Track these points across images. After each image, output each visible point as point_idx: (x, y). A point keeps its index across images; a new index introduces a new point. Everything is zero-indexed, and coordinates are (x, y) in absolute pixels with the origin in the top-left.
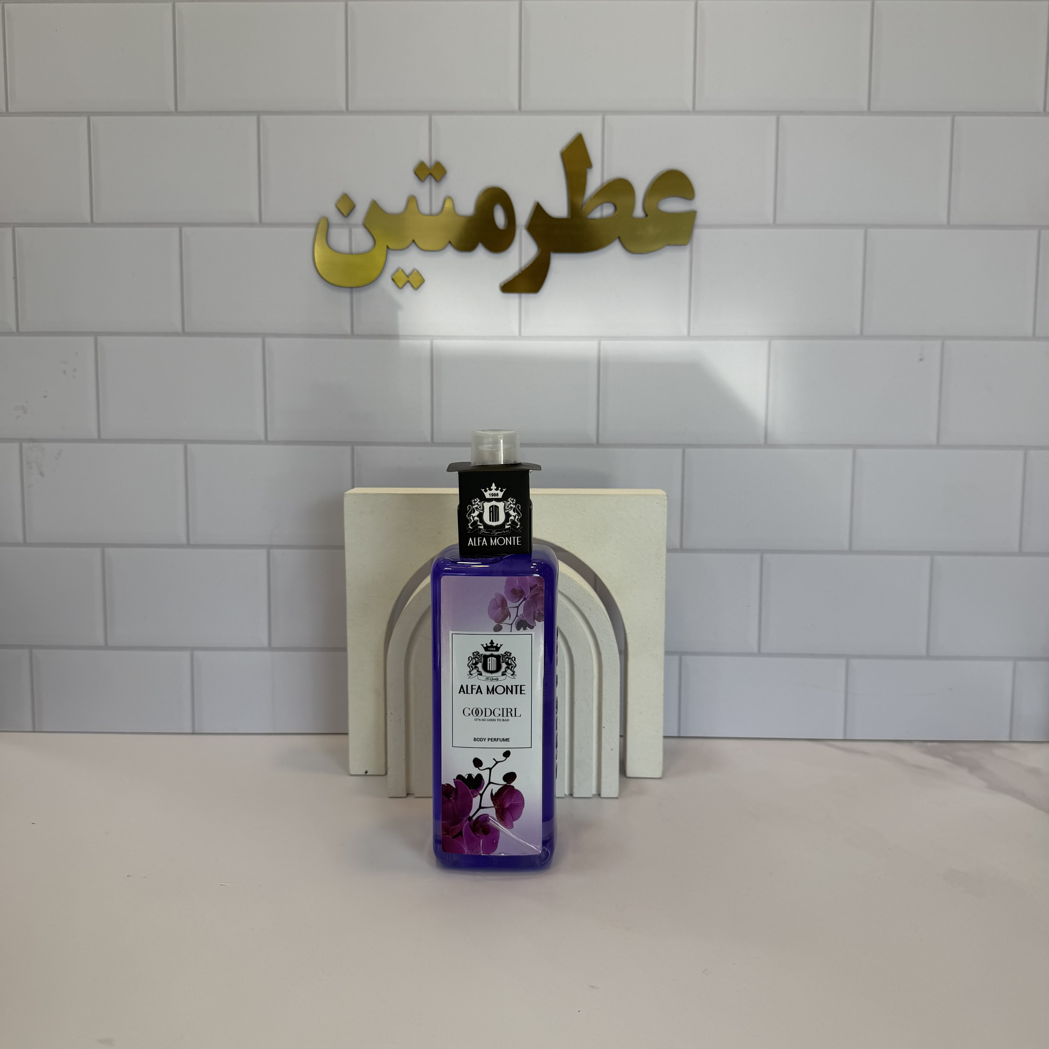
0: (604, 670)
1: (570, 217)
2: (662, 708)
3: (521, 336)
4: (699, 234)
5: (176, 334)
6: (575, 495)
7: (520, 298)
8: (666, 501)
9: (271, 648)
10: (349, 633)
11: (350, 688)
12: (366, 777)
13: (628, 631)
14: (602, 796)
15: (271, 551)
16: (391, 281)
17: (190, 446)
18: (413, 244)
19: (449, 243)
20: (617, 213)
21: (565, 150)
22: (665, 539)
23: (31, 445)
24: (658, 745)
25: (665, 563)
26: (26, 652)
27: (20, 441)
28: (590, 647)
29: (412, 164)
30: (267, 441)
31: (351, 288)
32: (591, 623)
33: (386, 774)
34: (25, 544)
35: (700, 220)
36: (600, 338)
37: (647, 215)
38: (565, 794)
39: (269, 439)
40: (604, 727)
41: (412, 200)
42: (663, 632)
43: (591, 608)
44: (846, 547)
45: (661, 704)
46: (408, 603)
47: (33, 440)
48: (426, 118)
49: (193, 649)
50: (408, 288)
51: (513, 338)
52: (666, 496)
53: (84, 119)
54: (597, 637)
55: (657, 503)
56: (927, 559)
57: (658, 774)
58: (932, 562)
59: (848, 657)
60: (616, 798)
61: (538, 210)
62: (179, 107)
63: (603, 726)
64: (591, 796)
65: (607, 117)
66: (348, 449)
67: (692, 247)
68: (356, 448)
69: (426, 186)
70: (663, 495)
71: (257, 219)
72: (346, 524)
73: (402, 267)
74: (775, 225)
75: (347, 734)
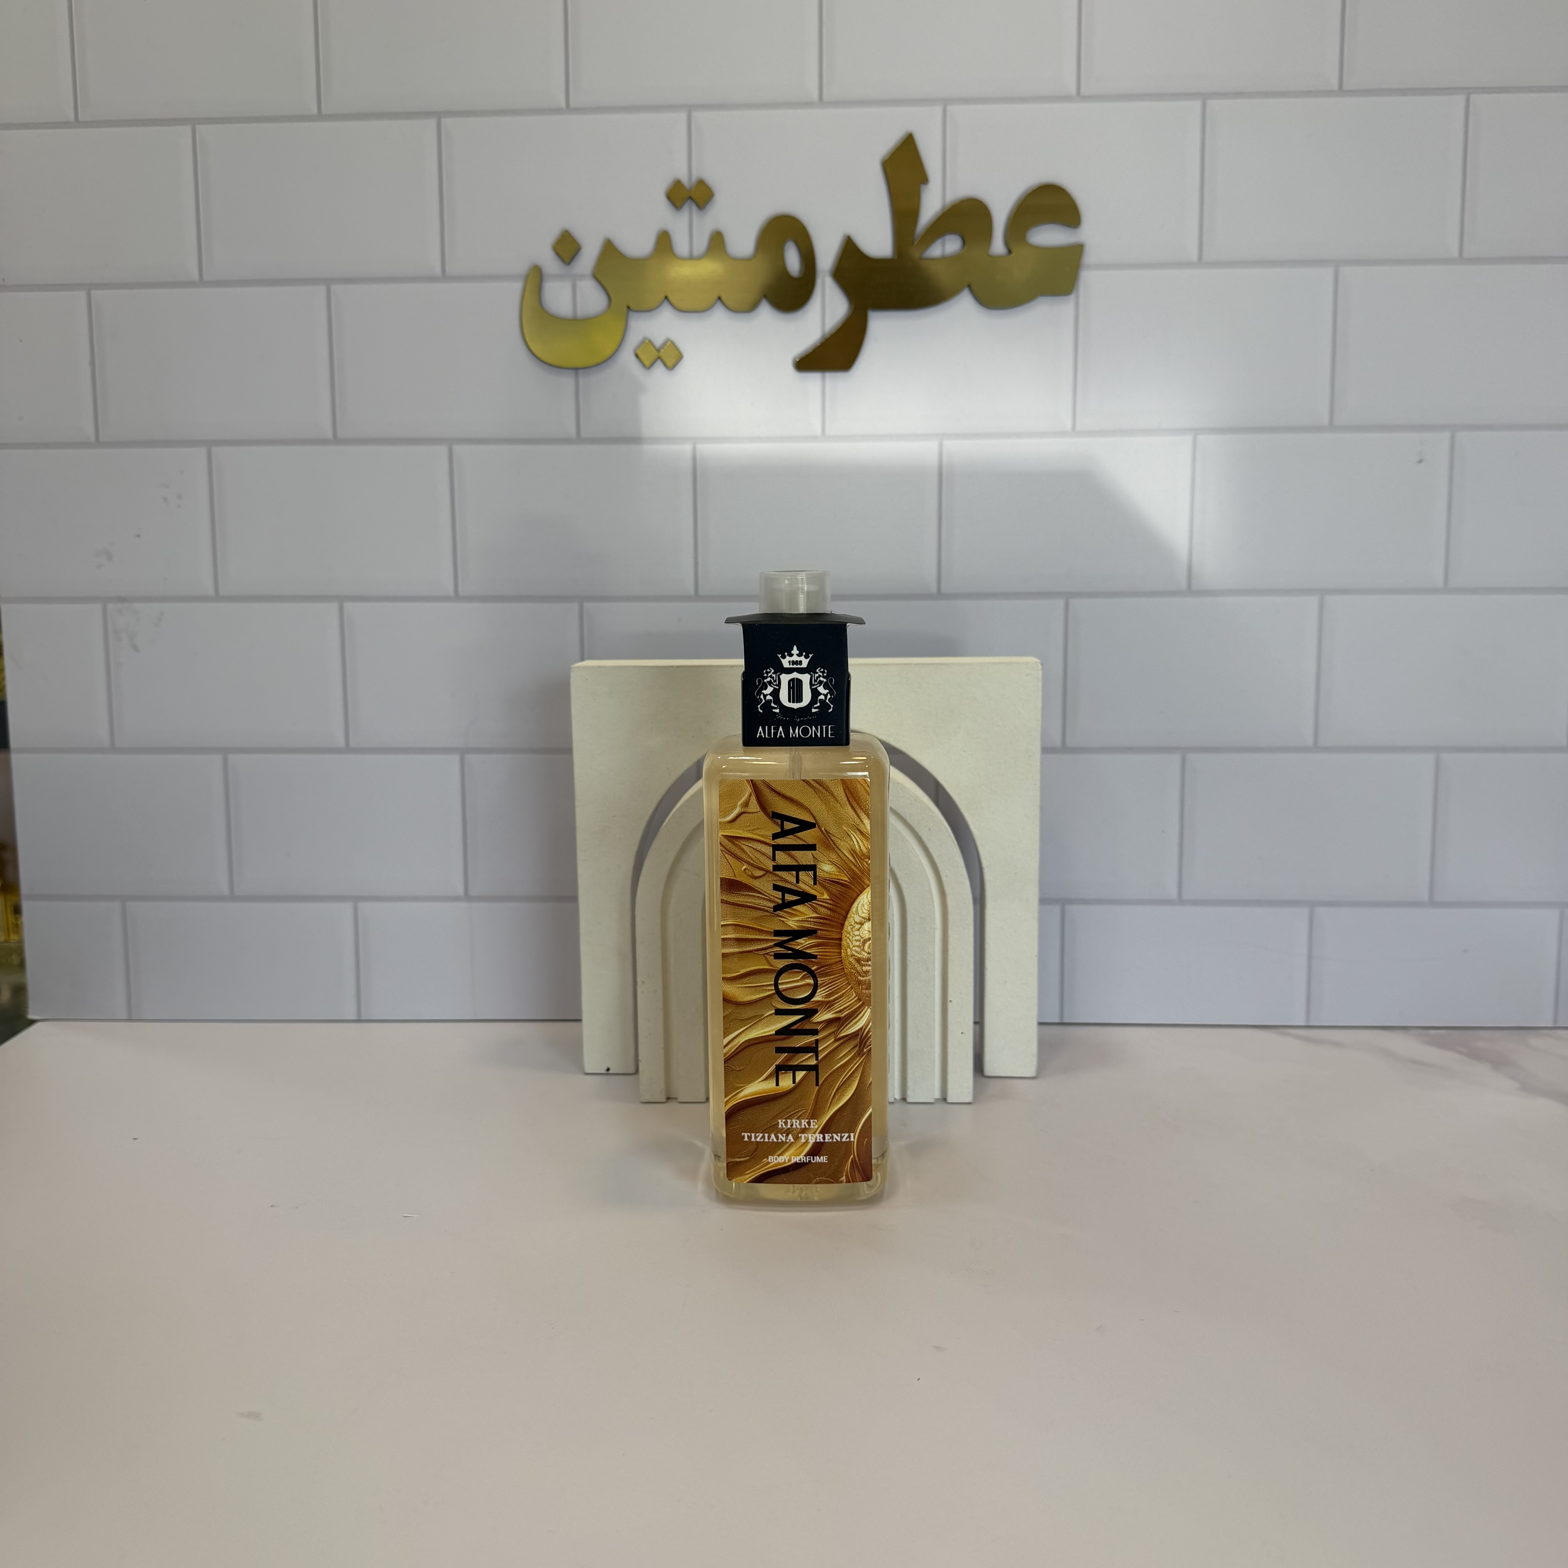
0: (951, 918)
1: (896, 257)
2: (1036, 978)
3: (824, 436)
4: (1089, 279)
5: (323, 442)
6: (910, 664)
7: (823, 379)
8: (1040, 673)
9: (467, 897)
11: (583, 951)
12: (609, 1077)
13: (985, 863)
14: (949, 1100)
15: (466, 756)
16: (633, 358)
17: (347, 605)
18: (666, 303)
21: (887, 158)
22: (1039, 728)
23: (120, 605)
24: (1030, 1034)
25: (1038, 764)
26: (117, 906)
27: (104, 601)
28: (930, 885)
29: (663, 184)
30: (457, 597)
31: (576, 369)
32: (931, 850)
33: (637, 1071)
34: (113, 749)
35: (1090, 257)
36: (942, 437)
37: (1010, 252)
38: (895, 1099)
39: (461, 593)
40: (951, 1001)
42: (1037, 867)
43: (930, 828)
44: (1310, 742)
45: (1035, 970)
46: (665, 824)
47: (122, 600)
48: (683, 116)
49: (357, 899)
50: (659, 368)
51: (813, 438)
52: (1040, 665)
53: (188, 129)
54: (940, 869)
55: (1027, 676)
56: (1430, 758)
57: (1031, 1072)
58: (1438, 761)
59: (1312, 905)
60: (969, 1103)
61: (849, 248)
62: (323, 106)
63: (950, 999)
64: (932, 1101)
65: (949, 108)
66: (575, 606)
67: (1077, 298)
68: (587, 605)
69: (684, 214)
70: (1036, 663)
71: (438, 271)
72: (574, 711)
73: (651, 337)
74: (1201, 263)
75: (580, 1020)
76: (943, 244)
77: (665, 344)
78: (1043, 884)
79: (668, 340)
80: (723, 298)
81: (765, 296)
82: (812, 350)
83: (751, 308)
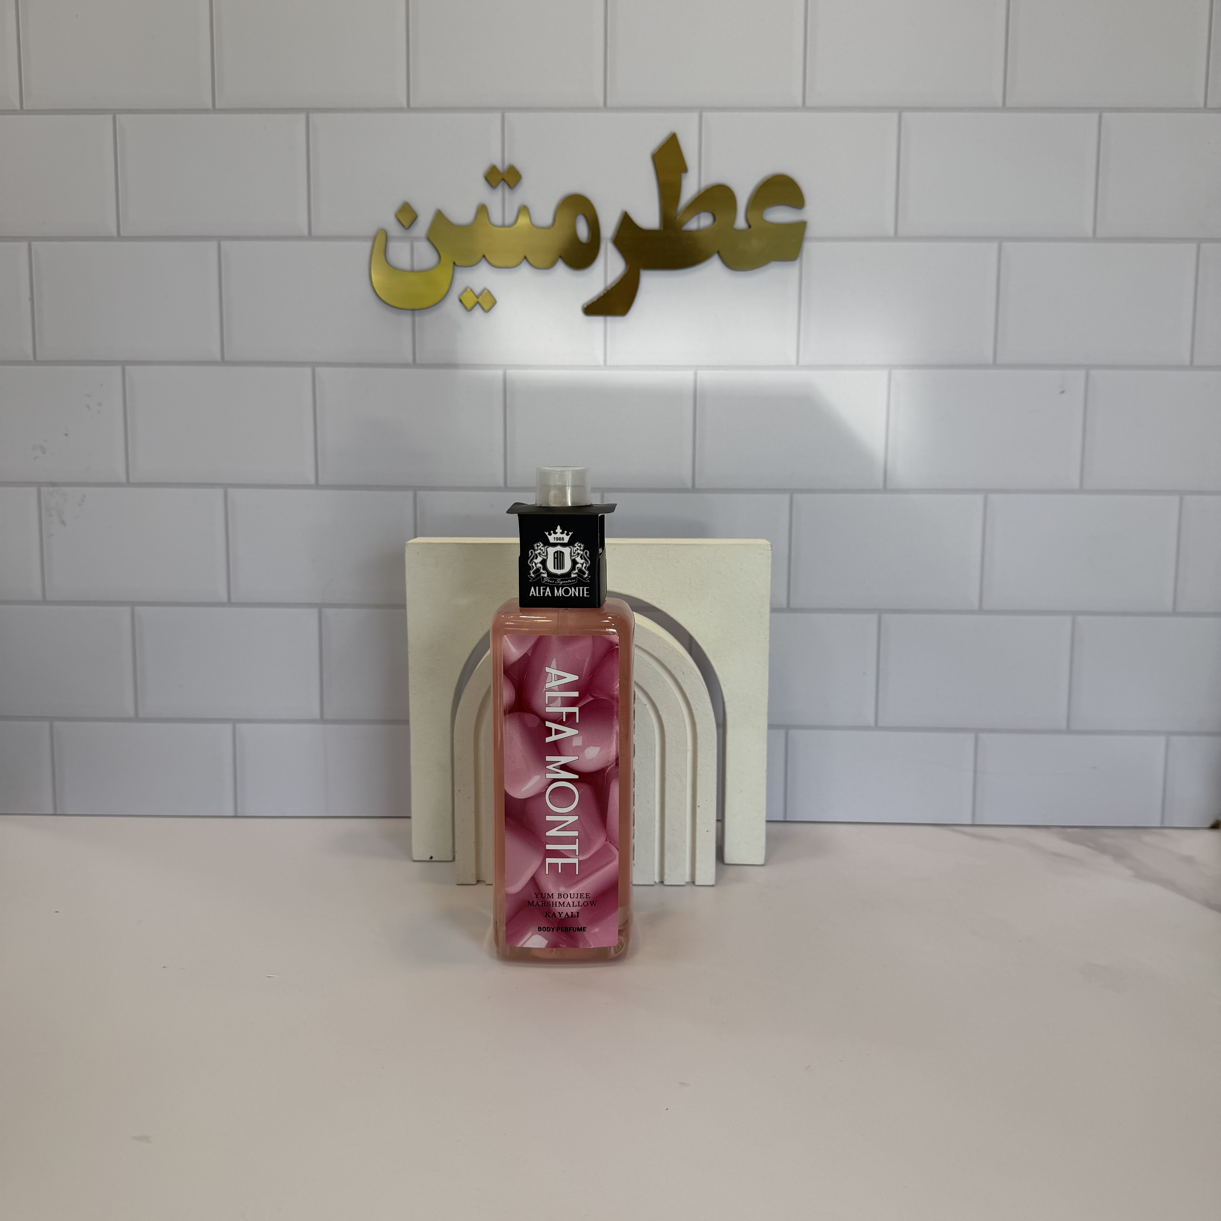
0: (699, 741)
1: (662, 229)
2: (765, 786)
3: (605, 365)
4: (810, 248)
5: (214, 363)
6: (666, 544)
7: (605, 322)
8: (770, 552)
9: (323, 720)
10: (412, 702)
11: (413, 764)
12: (431, 863)
13: (726, 699)
14: (697, 883)
15: (323, 610)
16: (459, 303)
17: (231, 491)
18: (483, 260)
19: (524, 259)
20: (716, 224)
22: (769, 595)
23: (51, 489)
24: (761, 828)
25: (768, 623)
26: (46, 724)
27: (38, 485)
28: (683, 715)
29: (482, 168)
30: (317, 486)
31: (413, 310)
32: (684, 689)
33: (454, 860)
34: (45, 601)
35: (811, 231)
36: (697, 368)
37: (750, 226)
38: (655, 882)
39: (320, 483)
40: (699, 806)
41: (482, 209)
42: (767, 700)
43: (684, 672)
44: (976, 606)
45: (764, 782)
46: (477, 667)
47: (53, 484)
48: (498, 116)
49: (235, 721)
50: (478, 311)
51: (598, 367)
52: (769, 546)
53: (110, 117)
54: (692, 705)
55: (760, 554)
56: (1068, 619)
57: (761, 861)
58: (1074, 623)
59: (977, 731)
60: (713, 886)
61: (626, 221)
62: (217, 102)
63: (698, 804)
64: (683, 884)
65: (704, 114)
66: (410, 494)
67: (801, 262)
68: (419, 493)
69: (498, 192)
70: (767, 545)
71: (305, 232)
72: (408, 578)
74: (896, 237)
75: (409, 817)
78: (770, 714)
79: (485, 289)
80: (528, 257)
81: (560, 257)
83: (551, 265)
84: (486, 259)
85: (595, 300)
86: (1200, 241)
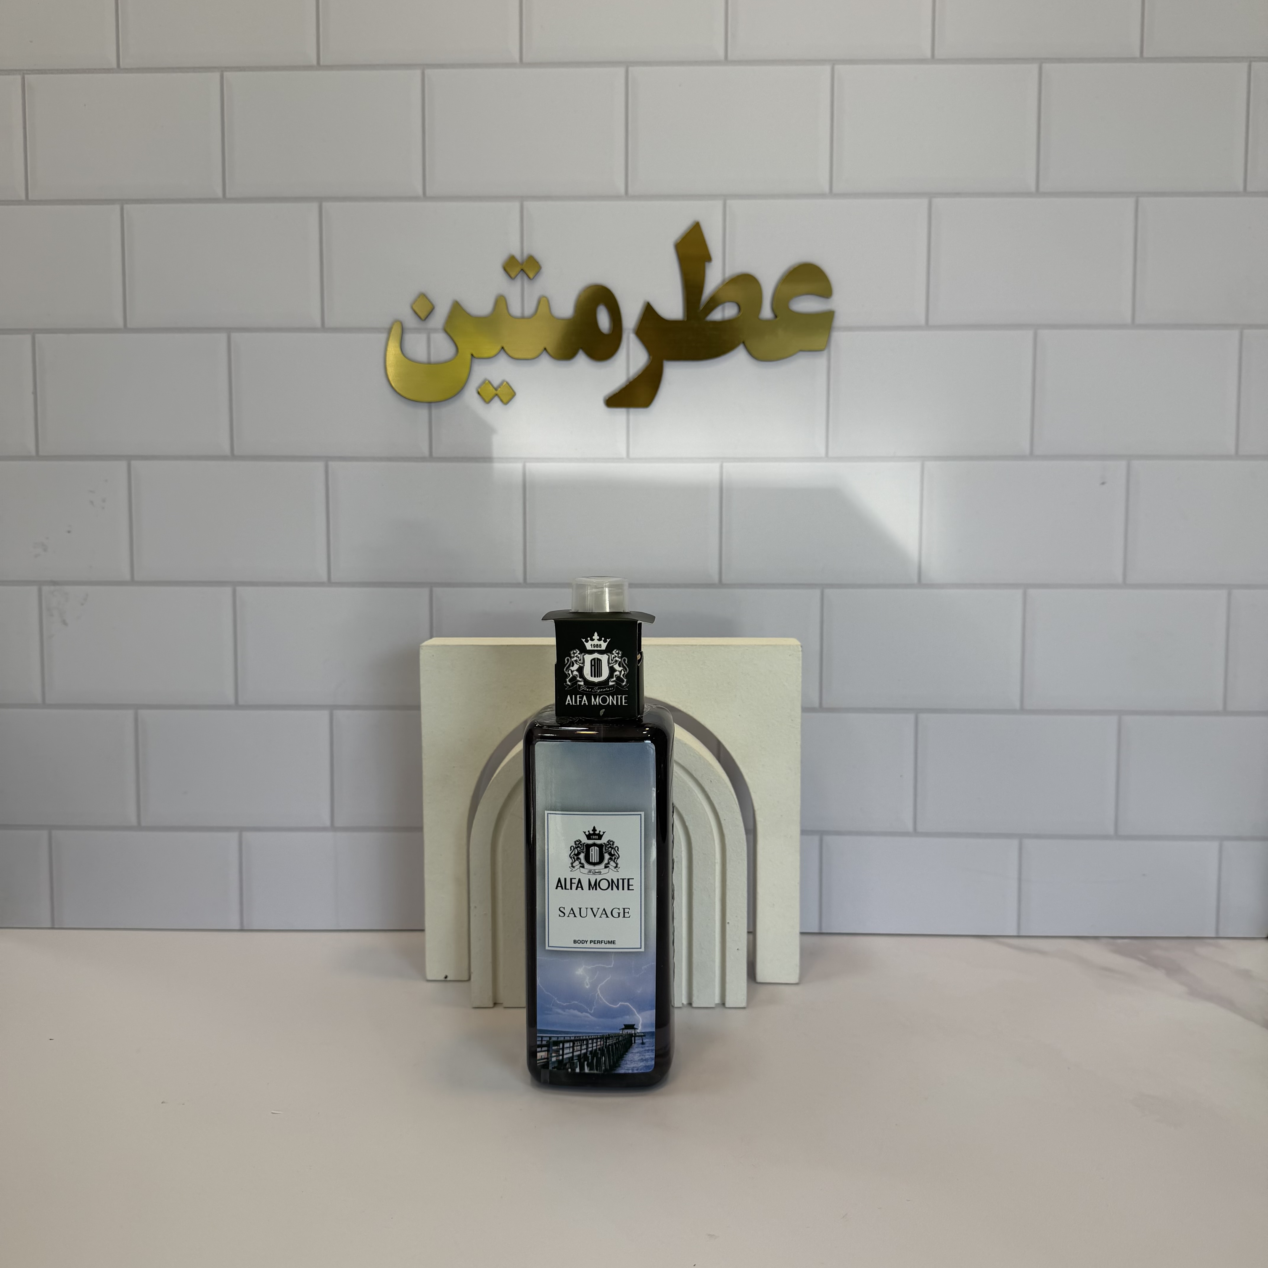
1: (686, 320)
2: (798, 899)
3: (629, 458)
4: (838, 337)
5: (223, 458)
6: (692, 645)
7: (628, 414)
8: (801, 653)
9: (333, 828)
10: (426, 811)
11: (427, 876)
12: (445, 983)
14: (727, 1005)
15: (335, 712)
16: (476, 395)
17: (239, 589)
21: (679, 242)
22: (800, 698)
23: (52, 588)
24: (794, 944)
25: (799, 727)
26: (44, 833)
27: (40, 584)
28: (711, 826)
29: (500, 258)
30: (330, 583)
31: (430, 403)
32: (712, 798)
33: (469, 979)
34: (44, 705)
35: (839, 321)
36: (723, 460)
37: (776, 316)
38: (683, 1004)
39: (333, 580)
40: (728, 923)
41: (501, 301)
42: (799, 808)
43: (712, 781)
44: (1017, 706)
45: (797, 894)
46: (495, 775)
47: (54, 583)
48: (516, 205)
49: (241, 830)
50: (496, 403)
51: (620, 460)
52: (800, 647)
53: (117, 208)
54: (720, 814)
55: (790, 655)
56: (1114, 719)
57: (794, 979)
58: (1120, 723)
59: (1021, 837)
60: (744, 1008)
61: (649, 312)
62: (227, 191)
63: (727, 921)
64: (713, 1006)
65: (728, 202)
66: (426, 591)
67: (830, 353)
68: (436, 590)
69: (518, 283)
70: (797, 646)
71: (318, 323)
72: (422, 680)
73: (489, 378)
74: (928, 326)
75: (423, 930)
76: (723, 310)
77: (502, 383)
78: (803, 819)
82: (619, 390)
84: (504, 350)
85: (617, 392)
86: (1243, 327)
